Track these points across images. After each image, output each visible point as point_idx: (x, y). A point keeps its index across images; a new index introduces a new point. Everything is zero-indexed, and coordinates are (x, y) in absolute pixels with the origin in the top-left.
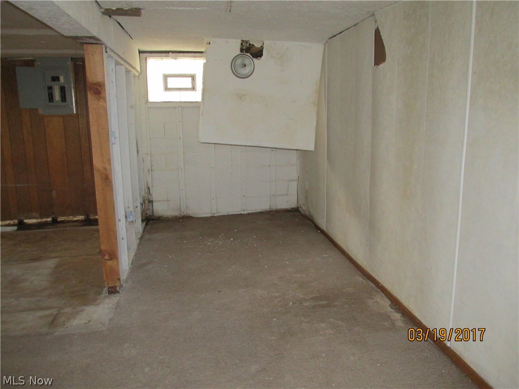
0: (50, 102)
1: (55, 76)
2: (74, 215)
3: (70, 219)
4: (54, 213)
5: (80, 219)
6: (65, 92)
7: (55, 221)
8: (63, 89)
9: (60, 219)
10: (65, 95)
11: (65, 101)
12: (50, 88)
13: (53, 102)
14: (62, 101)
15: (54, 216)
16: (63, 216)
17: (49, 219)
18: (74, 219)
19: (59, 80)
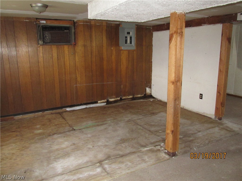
0: (126, 44)
1: (129, 32)
2: (129, 95)
3: (127, 98)
4: (121, 95)
5: (131, 97)
6: (131, 40)
7: (121, 99)
8: (131, 38)
9: (124, 98)
10: (131, 41)
11: (131, 44)
12: (126, 37)
13: (127, 44)
14: (130, 44)
15: (121, 97)
16: (124, 97)
17: (119, 98)
18: (129, 98)
19: (130, 34)
